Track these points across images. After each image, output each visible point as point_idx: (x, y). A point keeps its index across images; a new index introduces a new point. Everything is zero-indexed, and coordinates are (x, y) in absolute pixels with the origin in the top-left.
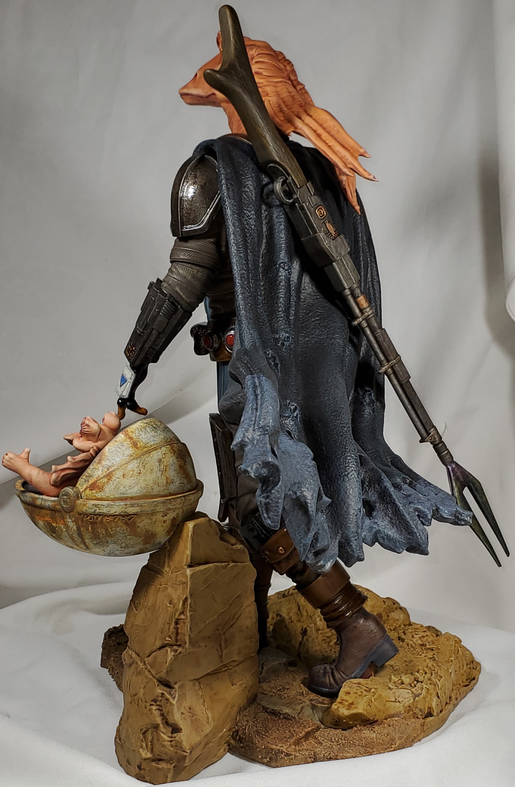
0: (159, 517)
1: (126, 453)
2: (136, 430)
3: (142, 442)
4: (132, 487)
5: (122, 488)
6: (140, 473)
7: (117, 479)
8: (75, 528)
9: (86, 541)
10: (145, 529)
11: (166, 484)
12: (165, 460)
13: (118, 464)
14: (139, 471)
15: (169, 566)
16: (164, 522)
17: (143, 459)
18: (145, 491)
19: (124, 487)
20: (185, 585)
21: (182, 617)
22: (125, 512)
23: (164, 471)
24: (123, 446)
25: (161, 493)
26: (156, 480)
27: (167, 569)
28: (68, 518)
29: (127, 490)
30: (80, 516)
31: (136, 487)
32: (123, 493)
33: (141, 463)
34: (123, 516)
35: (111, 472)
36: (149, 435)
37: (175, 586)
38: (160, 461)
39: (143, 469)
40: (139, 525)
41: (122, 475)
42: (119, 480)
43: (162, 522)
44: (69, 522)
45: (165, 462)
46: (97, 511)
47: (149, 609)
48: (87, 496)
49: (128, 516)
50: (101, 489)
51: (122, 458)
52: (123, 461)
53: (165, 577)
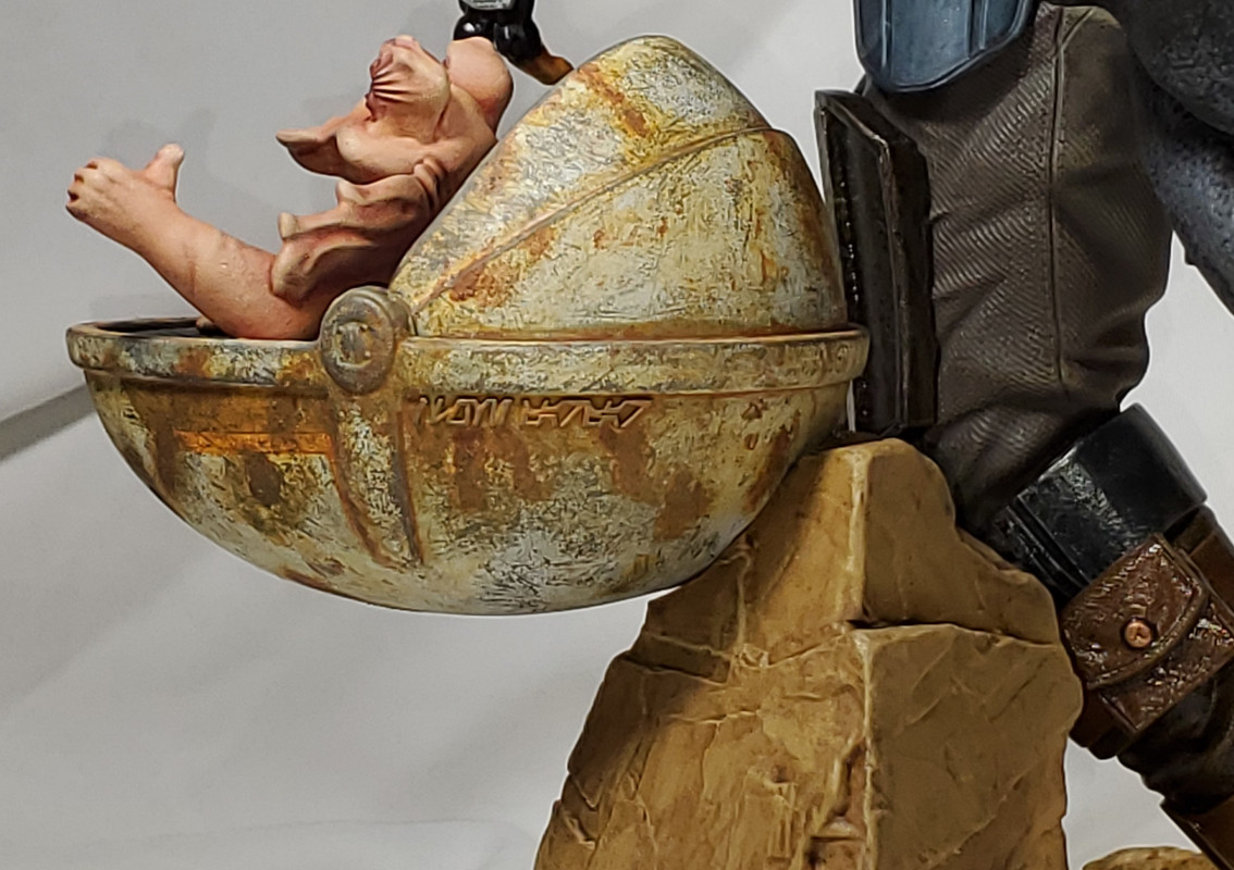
0: (733, 418)
1: (603, 151)
2: (628, 67)
3: (662, 112)
4: (630, 287)
5: (590, 287)
6: (662, 230)
7: (571, 251)
8: (383, 461)
9: (423, 519)
10: (677, 465)
11: (762, 284)
12: (752, 186)
13: (572, 193)
14: (660, 223)
15: (755, 636)
16: (750, 441)
17: (674, 175)
18: (683, 303)
19: (600, 284)
20: (847, 698)
21: (841, 828)
22: (610, 385)
23: (753, 230)
24: (587, 123)
25: (745, 320)
26: (726, 262)
27: (742, 647)
28: (357, 420)
29: (612, 297)
30: (412, 407)
31: (648, 287)
32: (593, 307)
33: (666, 192)
34: (600, 402)
35: (545, 225)
36: (680, 91)
37: (797, 707)
38: (736, 188)
39: (675, 215)
40: (654, 445)
41: (590, 235)
42: (581, 253)
43: (742, 441)
44: (356, 435)
45: (755, 195)
46: (492, 380)
47: (658, 823)
48: (440, 324)
49: (617, 400)
50: (502, 291)
51: (584, 171)
52: (592, 182)
53: (737, 682)
